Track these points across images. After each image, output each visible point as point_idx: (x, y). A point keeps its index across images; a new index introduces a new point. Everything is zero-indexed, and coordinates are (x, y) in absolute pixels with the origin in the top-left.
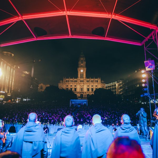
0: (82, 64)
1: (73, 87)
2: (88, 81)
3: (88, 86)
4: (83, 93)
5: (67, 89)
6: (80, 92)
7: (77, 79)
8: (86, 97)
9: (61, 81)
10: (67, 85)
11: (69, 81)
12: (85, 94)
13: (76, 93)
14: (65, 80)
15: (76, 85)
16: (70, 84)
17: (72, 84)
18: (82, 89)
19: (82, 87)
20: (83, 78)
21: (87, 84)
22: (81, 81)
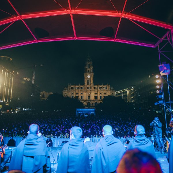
0: (89, 69)
1: (79, 95)
2: (95, 88)
4: (90, 102)
5: (73, 97)
7: (83, 86)
8: (94, 105)
9: (66, 88)
10: (72, 92)
11: (75, 88)
12: (93, 103)
13: (82, 102)
14: (70, 87)
15: (82, 92)
16: (75, 91)
17: (78, 91)
18: (89, 96)
19: (89, 95)
20: (90, 84)
21: (95, 91)
22: (88, 88)
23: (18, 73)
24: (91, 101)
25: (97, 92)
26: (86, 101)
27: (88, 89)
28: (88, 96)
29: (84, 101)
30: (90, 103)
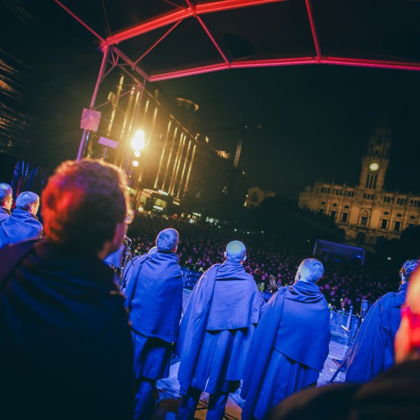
0: (378, 148)
1: (340, 208)
2: (387, 200)
3: (386, 213)
4: (364, 231)
5: (322, 210)
6: (359, 226)
7: (354, 188)
8: (374, 242)
9: (308, 188)
10: (324, 200)
11: (331, 192)
12: (373, 235)
13: (345, 228)
14: (320, 188)
15: (349, 204)
16: (332, 198)
17: (339, 199)
18: (366, 218)
19: (366, 214)
20: (374, 187)
21: (383, 206)
22: (365, 195)
23: (207, 140)
24: (368, 229)
25: (389, 211)
26: (354, 228)
27: (365, 197)
28: (363, 218)
29: (349, 227)
30: (364, 234)
